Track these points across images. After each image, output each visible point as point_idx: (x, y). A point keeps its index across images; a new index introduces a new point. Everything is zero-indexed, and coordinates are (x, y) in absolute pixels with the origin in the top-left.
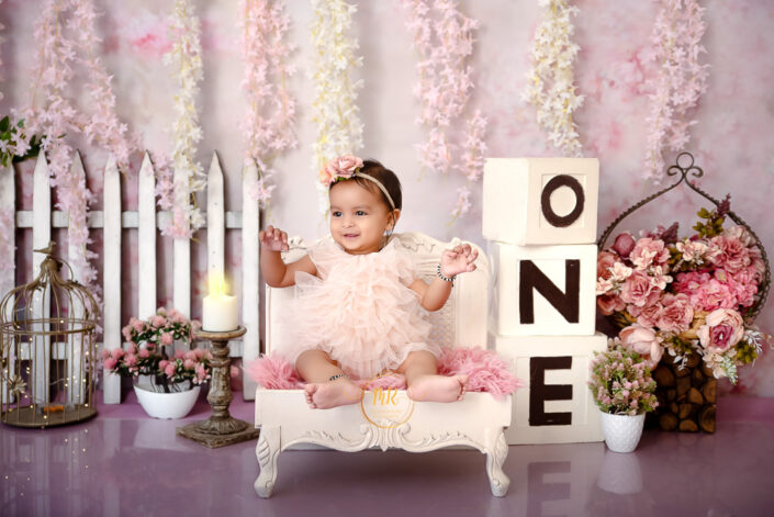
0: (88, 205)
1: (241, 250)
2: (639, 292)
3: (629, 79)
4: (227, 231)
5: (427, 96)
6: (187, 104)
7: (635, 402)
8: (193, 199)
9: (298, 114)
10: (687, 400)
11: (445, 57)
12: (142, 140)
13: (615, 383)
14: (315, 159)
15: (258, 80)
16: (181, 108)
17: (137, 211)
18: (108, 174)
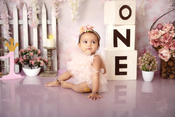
0: (9, 19)
1: (51, 31)
2: (166, 38)
4: (48, 25)
8: (38, 15)
17: (22, 19)
18: (14, 9)
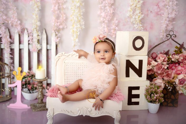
0: (10, 43)
1: (51, 55)
2: (159, 69)
3: (156, 11)
4: (47, 50)
5: (101, 14)
6: (36, 15)
7: (157, 100)
8: (38, 41)
9: (67, 19)
10: (170, 98)
11: (107, 4)
12: (25, 25)
13: (152, 95)
14: (71, 31)
15: (56, 9)
16: (34, 16)
17: (23, 44)
18: (16, 34)
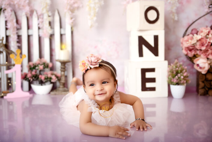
0: (17, 28)
2: (203, 45)
4: (61, 35)
8: (50, 23)
17: (32, 29)
18: (23, 17)
